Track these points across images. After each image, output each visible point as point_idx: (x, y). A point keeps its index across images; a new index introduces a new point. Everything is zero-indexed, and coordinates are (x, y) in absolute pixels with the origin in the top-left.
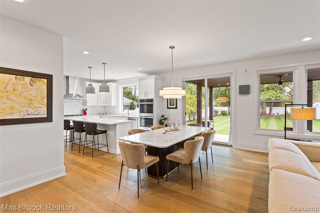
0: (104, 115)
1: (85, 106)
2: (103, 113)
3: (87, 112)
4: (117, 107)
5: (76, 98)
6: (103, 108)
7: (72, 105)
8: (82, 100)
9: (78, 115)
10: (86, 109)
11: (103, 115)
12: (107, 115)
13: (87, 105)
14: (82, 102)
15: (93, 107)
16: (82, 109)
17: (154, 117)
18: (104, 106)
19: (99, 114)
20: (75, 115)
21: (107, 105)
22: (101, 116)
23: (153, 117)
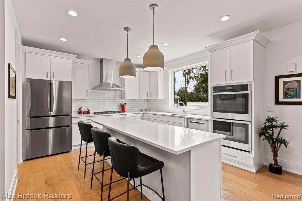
0: (147, 112)
1: (123, 100)
2: (146, 109)
3: (127, 108)
4: (166, 100)
5: (113, 89)
6: (147, 102)
7: (108, 98)
8: (120, 92)
9: (114, 112)
10: (125, 104)
11: (145, 112)
12: (151, 112)
13: (126, 98)
14: (120, 95)
15: (133, 101)
16: (120, 104)
17: (251, 122)
18: (147, 100)
19: (142, 111)
20: (110, 112)
21: (152, 99)
22: (143, 114)
23: (249, 123)
